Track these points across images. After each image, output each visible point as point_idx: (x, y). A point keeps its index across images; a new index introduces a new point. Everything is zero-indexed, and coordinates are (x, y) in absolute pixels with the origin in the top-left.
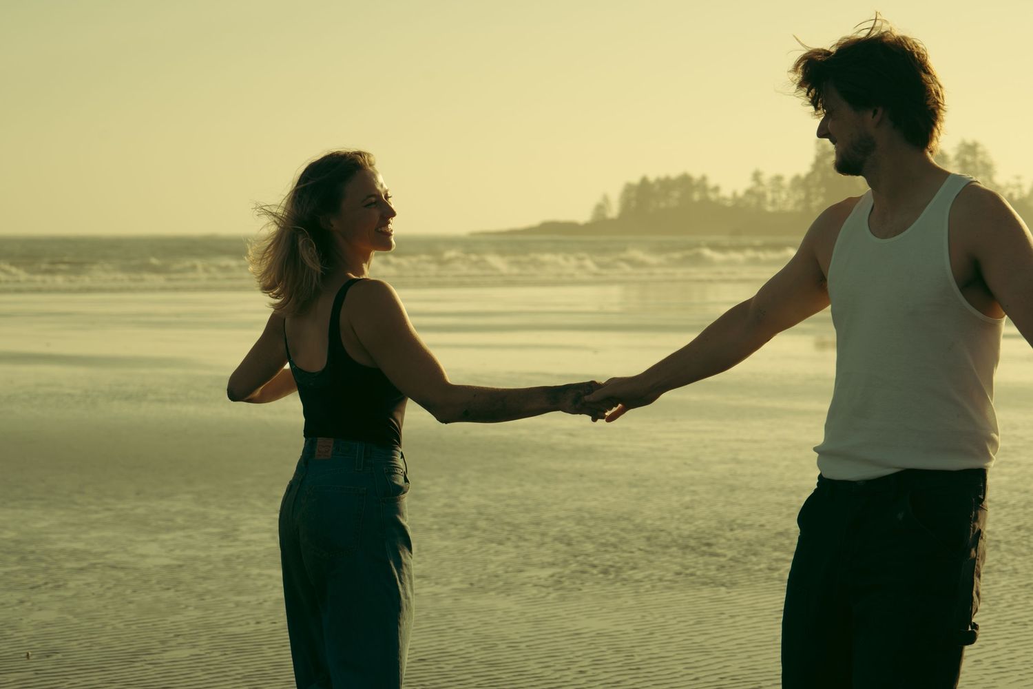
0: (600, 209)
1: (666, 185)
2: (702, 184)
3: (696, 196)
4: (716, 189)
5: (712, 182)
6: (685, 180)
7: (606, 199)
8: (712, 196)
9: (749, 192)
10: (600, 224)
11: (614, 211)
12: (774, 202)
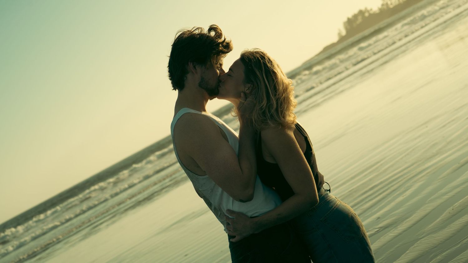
0: (339, 34)
1: (355, 16)
2: (367, 10)
3: (367, 15)
4: (371, 10)
5: (369, 8)
6: (361, 12)
7: (339, 30)
8: (371, 12)
9: (383, 5)
10: (342, 39)
11: (344, 33)
12: (391, 4)
